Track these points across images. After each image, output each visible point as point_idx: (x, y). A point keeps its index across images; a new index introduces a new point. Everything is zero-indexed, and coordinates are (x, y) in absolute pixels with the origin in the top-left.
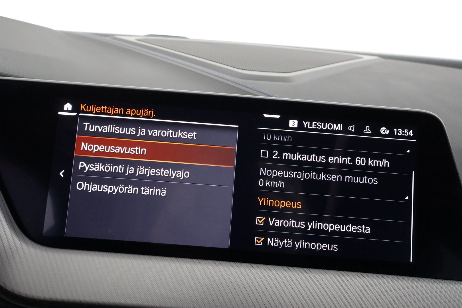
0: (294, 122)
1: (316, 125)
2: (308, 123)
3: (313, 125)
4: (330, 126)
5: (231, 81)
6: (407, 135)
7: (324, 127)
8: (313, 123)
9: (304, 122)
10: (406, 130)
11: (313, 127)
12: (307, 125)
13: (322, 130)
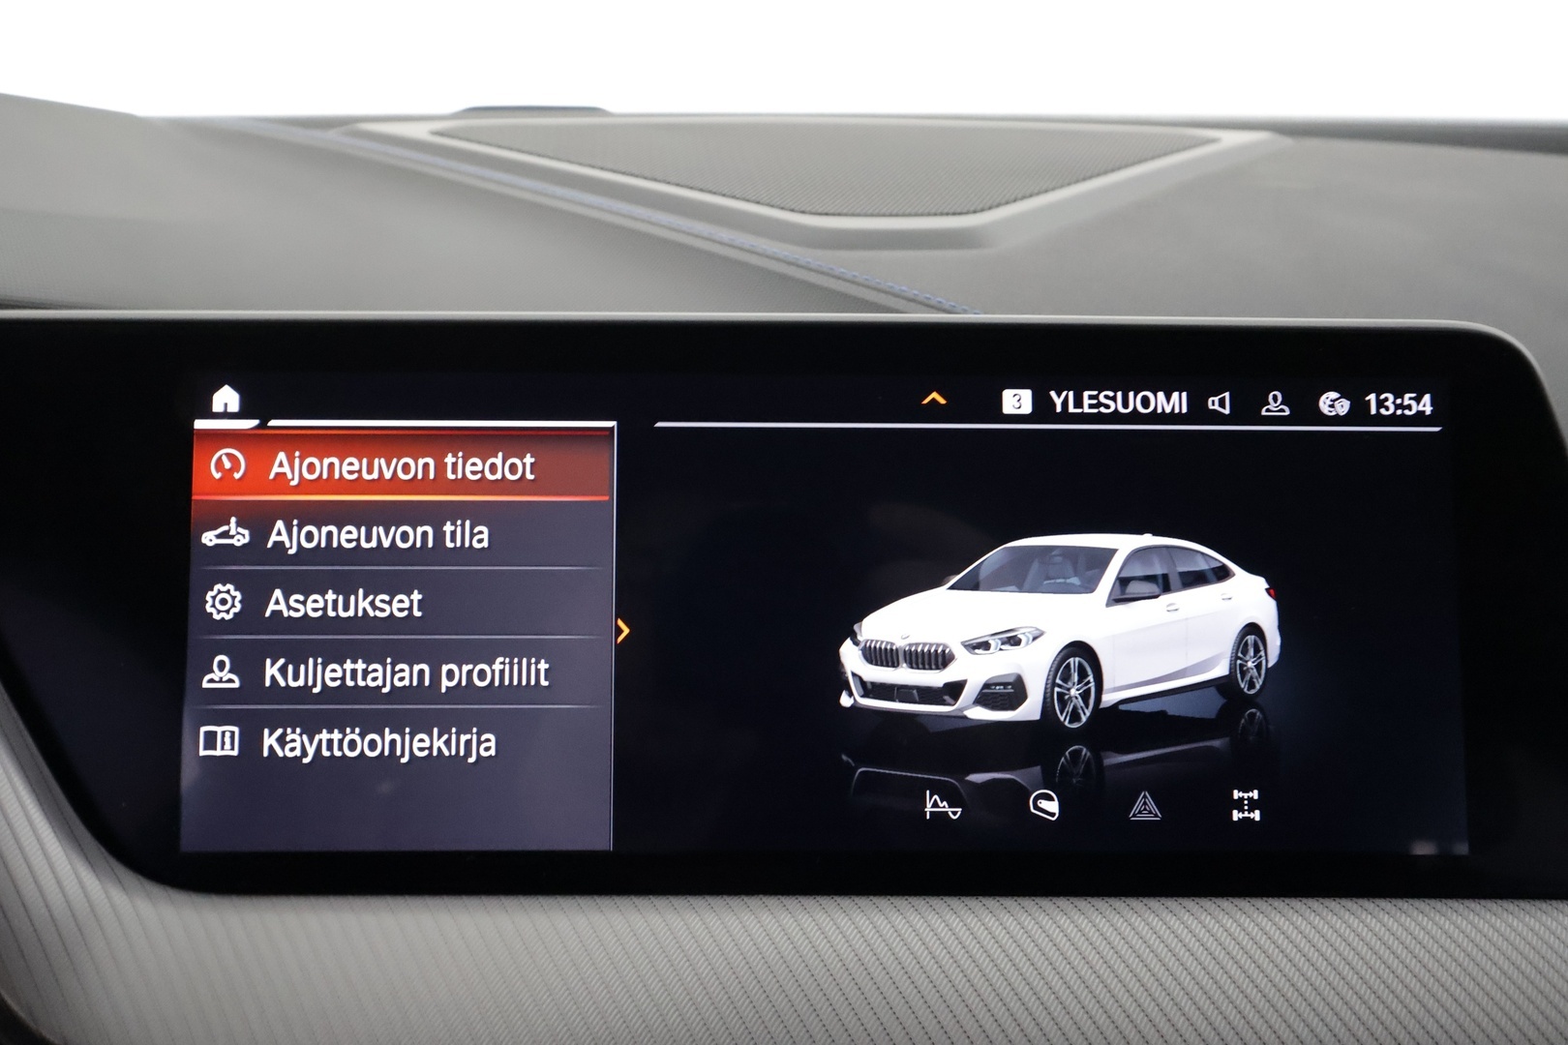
0: (1017, 398)
1: (1095, 402)
2: (1067, 396)
3: (1086, 402)
4: (1145, 402)
5: (778, 260)
6: (1413, 412)
7: (1125, 405)
8: (1086, 394)
9: (1053, 394)
10: (1407, 396)
11: (1086, 410)
12: (1065, 403)
13: (1116, 417)
